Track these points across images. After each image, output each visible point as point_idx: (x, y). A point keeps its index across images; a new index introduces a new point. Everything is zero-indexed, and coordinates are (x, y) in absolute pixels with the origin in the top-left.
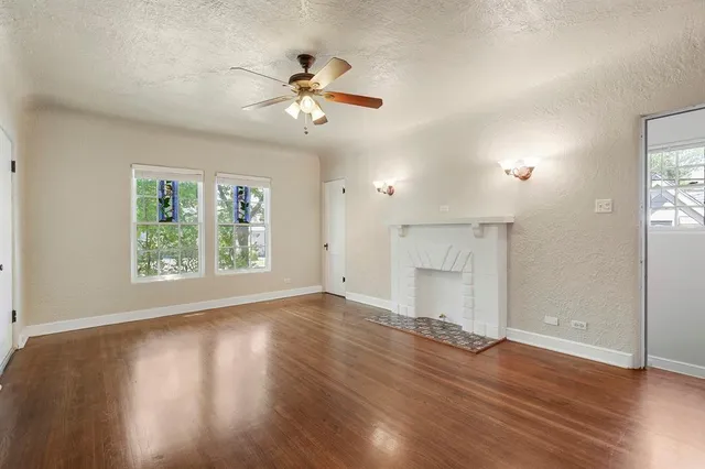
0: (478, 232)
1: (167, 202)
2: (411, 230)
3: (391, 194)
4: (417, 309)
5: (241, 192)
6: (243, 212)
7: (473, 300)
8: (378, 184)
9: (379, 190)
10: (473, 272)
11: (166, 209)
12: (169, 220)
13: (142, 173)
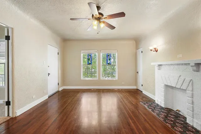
0: (195, 68)
1: (90, 59)
2: (162, 67)
3: (157, 51)
4: (165, 104)
5: (109, 55)
6: (109, 61)
7: (193, 107)
8: (151, 48)
9: (151, 50)
10: (192, 91)
11: (89, 61)
12: (90, 64)
13: (83, 52)
